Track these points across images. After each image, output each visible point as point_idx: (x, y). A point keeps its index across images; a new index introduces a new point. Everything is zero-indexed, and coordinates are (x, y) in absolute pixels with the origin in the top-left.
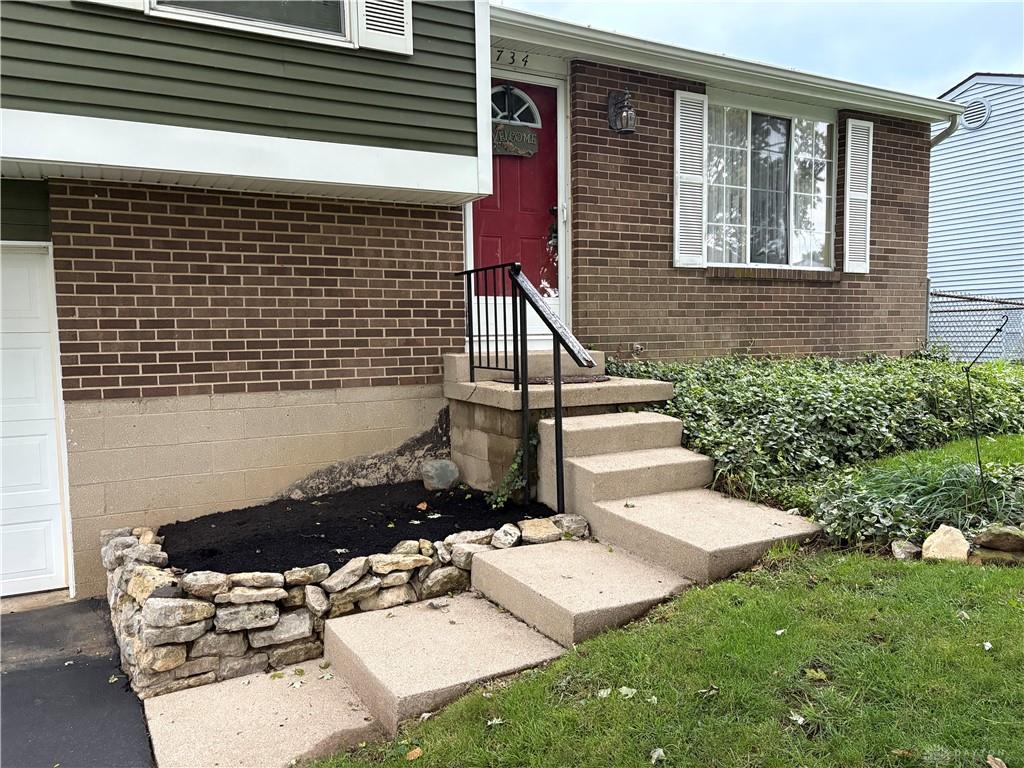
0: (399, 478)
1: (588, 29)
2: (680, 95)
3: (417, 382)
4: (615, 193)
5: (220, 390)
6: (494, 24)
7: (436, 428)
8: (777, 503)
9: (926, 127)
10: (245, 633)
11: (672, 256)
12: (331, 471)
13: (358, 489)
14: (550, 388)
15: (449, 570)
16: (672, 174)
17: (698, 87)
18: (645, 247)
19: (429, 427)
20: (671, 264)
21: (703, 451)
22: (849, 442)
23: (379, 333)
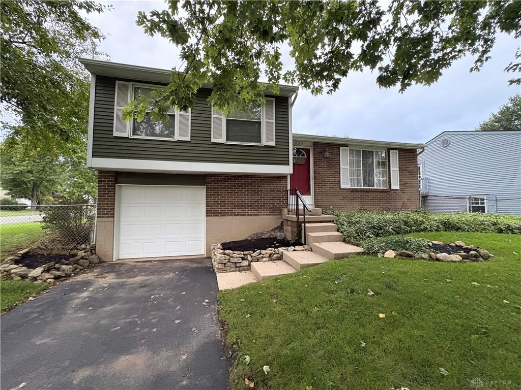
0: (272, 237)
1: (316, 136)
2: (341, 148)
3: (276, 215)
4: (324, 171)
5: (234, 215)
6: (293, 137)
7: (280, 226)
8: (357, 245)
9: (416, 151)
10: (235, 263)
11: (340, 186)
12: (257, 234)
13: (263, 238)
14: (303, 217)
15: (278, 255)
16: (340, 166)
17: (346, 146)
18: (333, 184)
19: (278, 225)
20: (340, 188)
21: (341, 233)
22: (380, 232)
23: (268, 204)
